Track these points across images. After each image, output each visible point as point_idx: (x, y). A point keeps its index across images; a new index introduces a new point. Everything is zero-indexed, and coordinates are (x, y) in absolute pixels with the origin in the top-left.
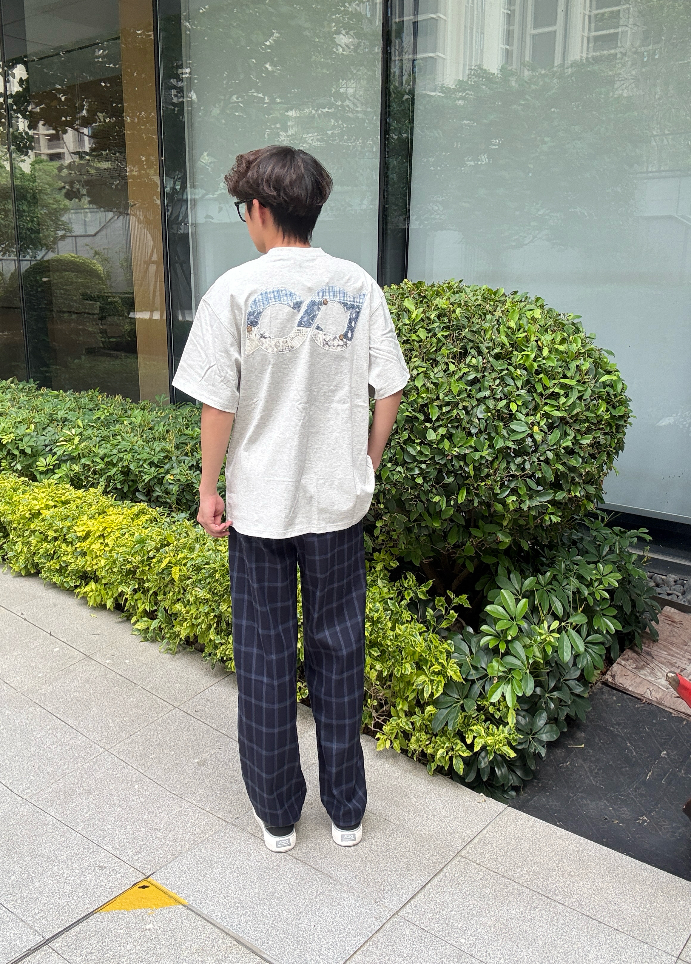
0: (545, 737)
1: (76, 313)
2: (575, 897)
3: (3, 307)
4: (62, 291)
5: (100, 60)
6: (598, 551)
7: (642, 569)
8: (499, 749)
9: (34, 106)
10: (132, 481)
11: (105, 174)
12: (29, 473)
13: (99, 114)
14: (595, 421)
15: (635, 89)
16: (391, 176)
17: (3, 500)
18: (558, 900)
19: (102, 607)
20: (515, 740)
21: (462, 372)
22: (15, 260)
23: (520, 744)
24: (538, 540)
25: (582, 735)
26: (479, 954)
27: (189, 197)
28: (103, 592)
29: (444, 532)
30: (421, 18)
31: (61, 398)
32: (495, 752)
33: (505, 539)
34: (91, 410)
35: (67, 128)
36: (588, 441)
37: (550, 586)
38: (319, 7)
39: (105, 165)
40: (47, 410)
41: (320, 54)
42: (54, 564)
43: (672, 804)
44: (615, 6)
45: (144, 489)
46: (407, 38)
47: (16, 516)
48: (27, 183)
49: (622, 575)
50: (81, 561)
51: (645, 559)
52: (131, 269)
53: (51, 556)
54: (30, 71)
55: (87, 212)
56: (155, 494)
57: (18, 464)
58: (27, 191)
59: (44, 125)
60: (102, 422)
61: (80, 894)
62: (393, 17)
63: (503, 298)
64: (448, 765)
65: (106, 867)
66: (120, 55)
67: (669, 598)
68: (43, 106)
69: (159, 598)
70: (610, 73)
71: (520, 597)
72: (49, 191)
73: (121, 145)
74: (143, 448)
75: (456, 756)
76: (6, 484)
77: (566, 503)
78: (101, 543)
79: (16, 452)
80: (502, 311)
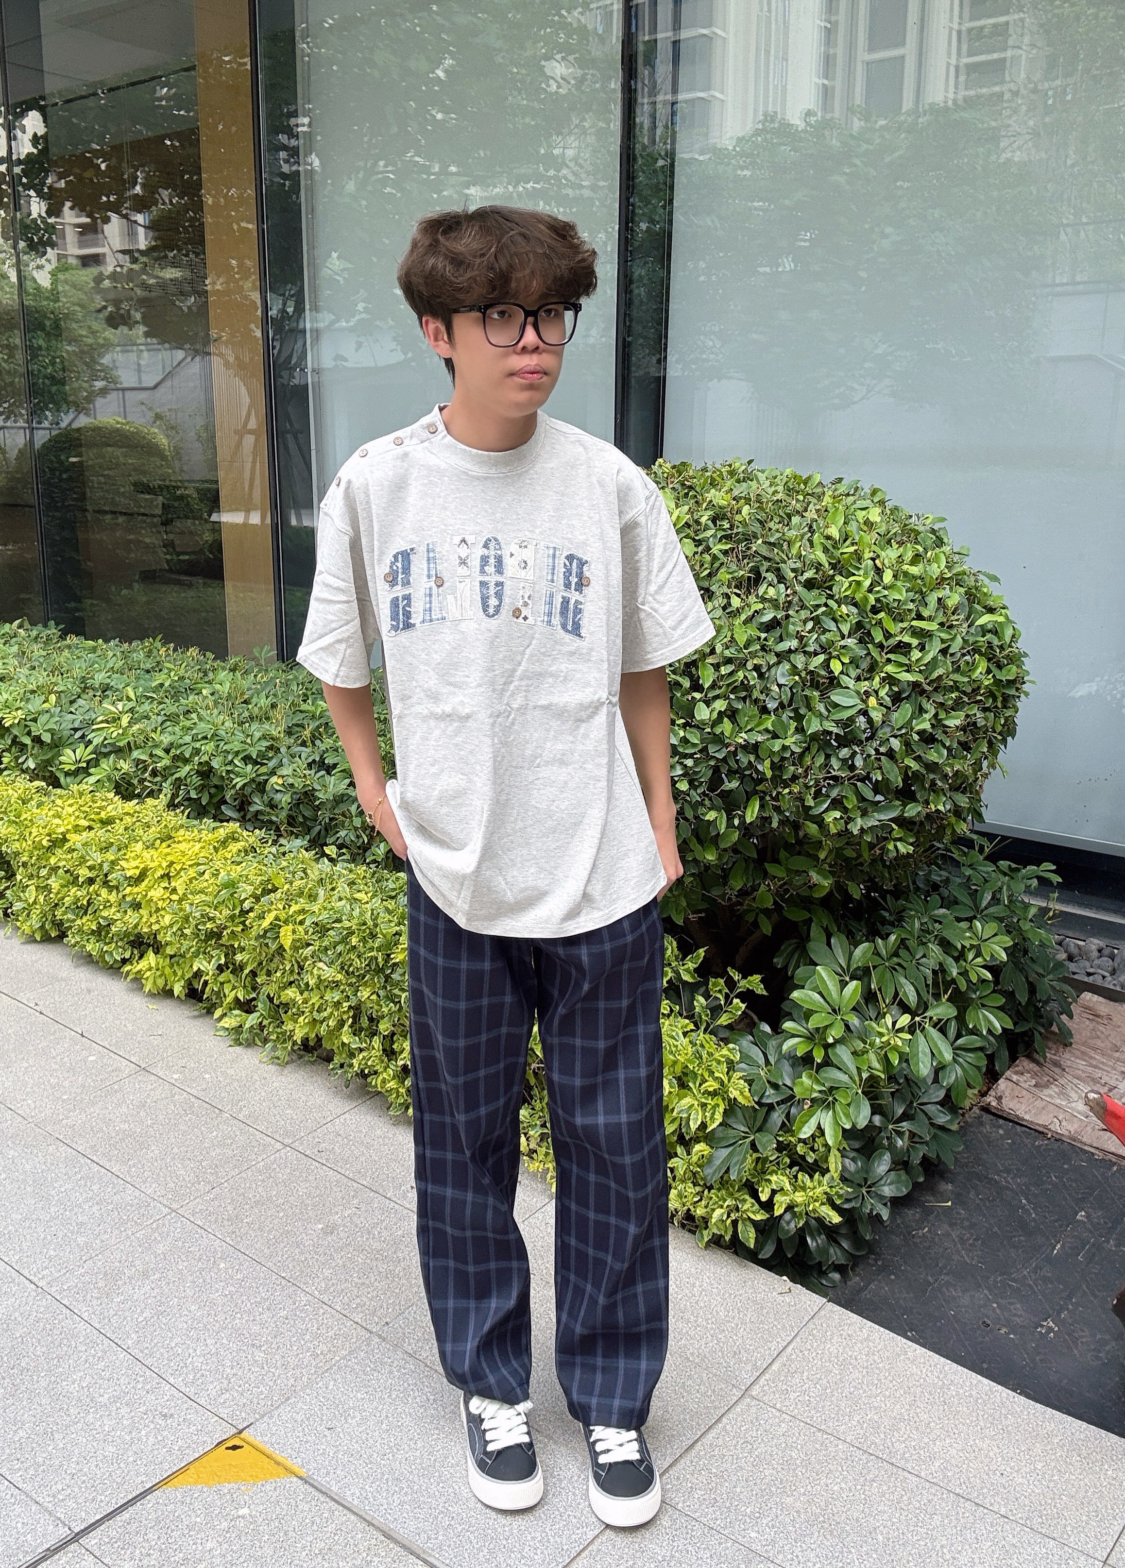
0: (888, 1191)
1: (125, 514)
2: (937, 1464)
3: (5, 505)
4: (102, 479)
5: (164, 103)
6: (974, 901)
7: (1047, 930)
8: (814, 1211)
9: (55, 179)
10: (216, 787)
11: (172, 289)
12: (48, 774)
13: (160, 190)
14: (969, 690)
15: (1033, 151)
16: (636, 291)
17: (6, 819)
18: (910, 1469)
19: (168, 993)
20: (840, 1196)
21: (752, 610)
22: (25, 428)
23: (848, 1201)
24: (876, 883)
25: (947, 1187)
26: (781, 1557)
27: (308, 326)
28: (168, 970)
29: (723, 870)
30: (684, 34)
31: (99, 652)
32: (807, 1214)
33: (823, 882)
34: (148, 672)
35: (109, 213)
36: (958, 722)
37: (895, 959)
38: (518, 17)
39: (171, 274)
40: (77, 673)
41: (520, 94)
42: (88, 923)
43: (1096, 1297)
44: (1002, 15)
45: (235, 800)
46: (663, 69)
47: (27, 845)
48: (45, 303)
49: (1013, 940)
50: (132, 918)
51: (1051, 914)
52: (214, 443)
53: (83, 909)
54: (49, 121)
55: (142, 351)
56: (253, 809)
57: (31, 759)
58: (45, 317)
59: (72, 208)
60: (166, 691)
61: (131, 1459)
62: (640, 33)
63: (819, 490)
64: (730, 1233)
65: (172, 1415)
66: (196, 96)
67: (1090, 980)
68: (71, 178)
69: (258, 980)
70: (994, 124)
71: (847, 979)
72: (80, 316)
73: (198, 241)
74: (233, 734)
75: (744, 1220)
76: (10, 792)
77: (921, 823)
78: (165, 888)
79: (27, 740)
80: (817, 511)
